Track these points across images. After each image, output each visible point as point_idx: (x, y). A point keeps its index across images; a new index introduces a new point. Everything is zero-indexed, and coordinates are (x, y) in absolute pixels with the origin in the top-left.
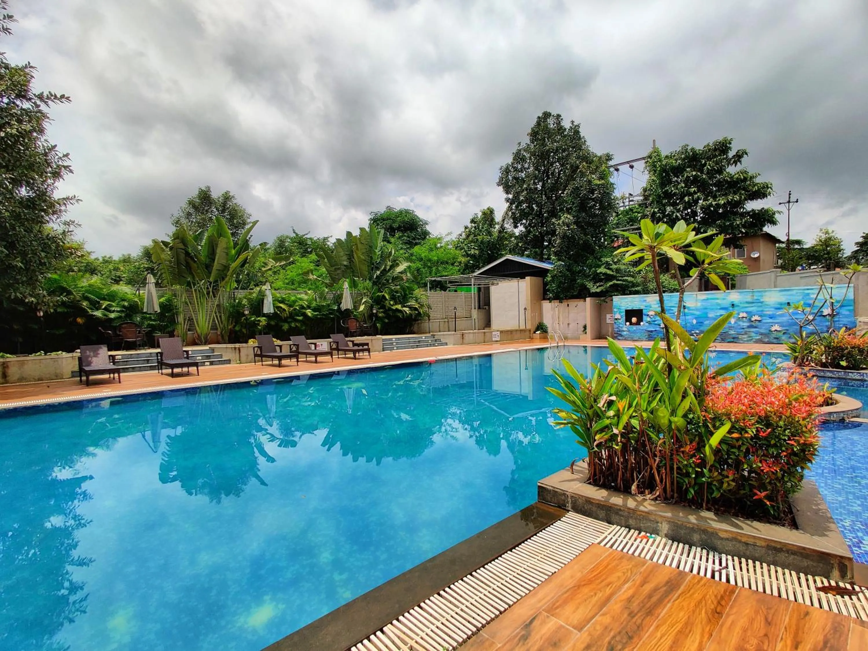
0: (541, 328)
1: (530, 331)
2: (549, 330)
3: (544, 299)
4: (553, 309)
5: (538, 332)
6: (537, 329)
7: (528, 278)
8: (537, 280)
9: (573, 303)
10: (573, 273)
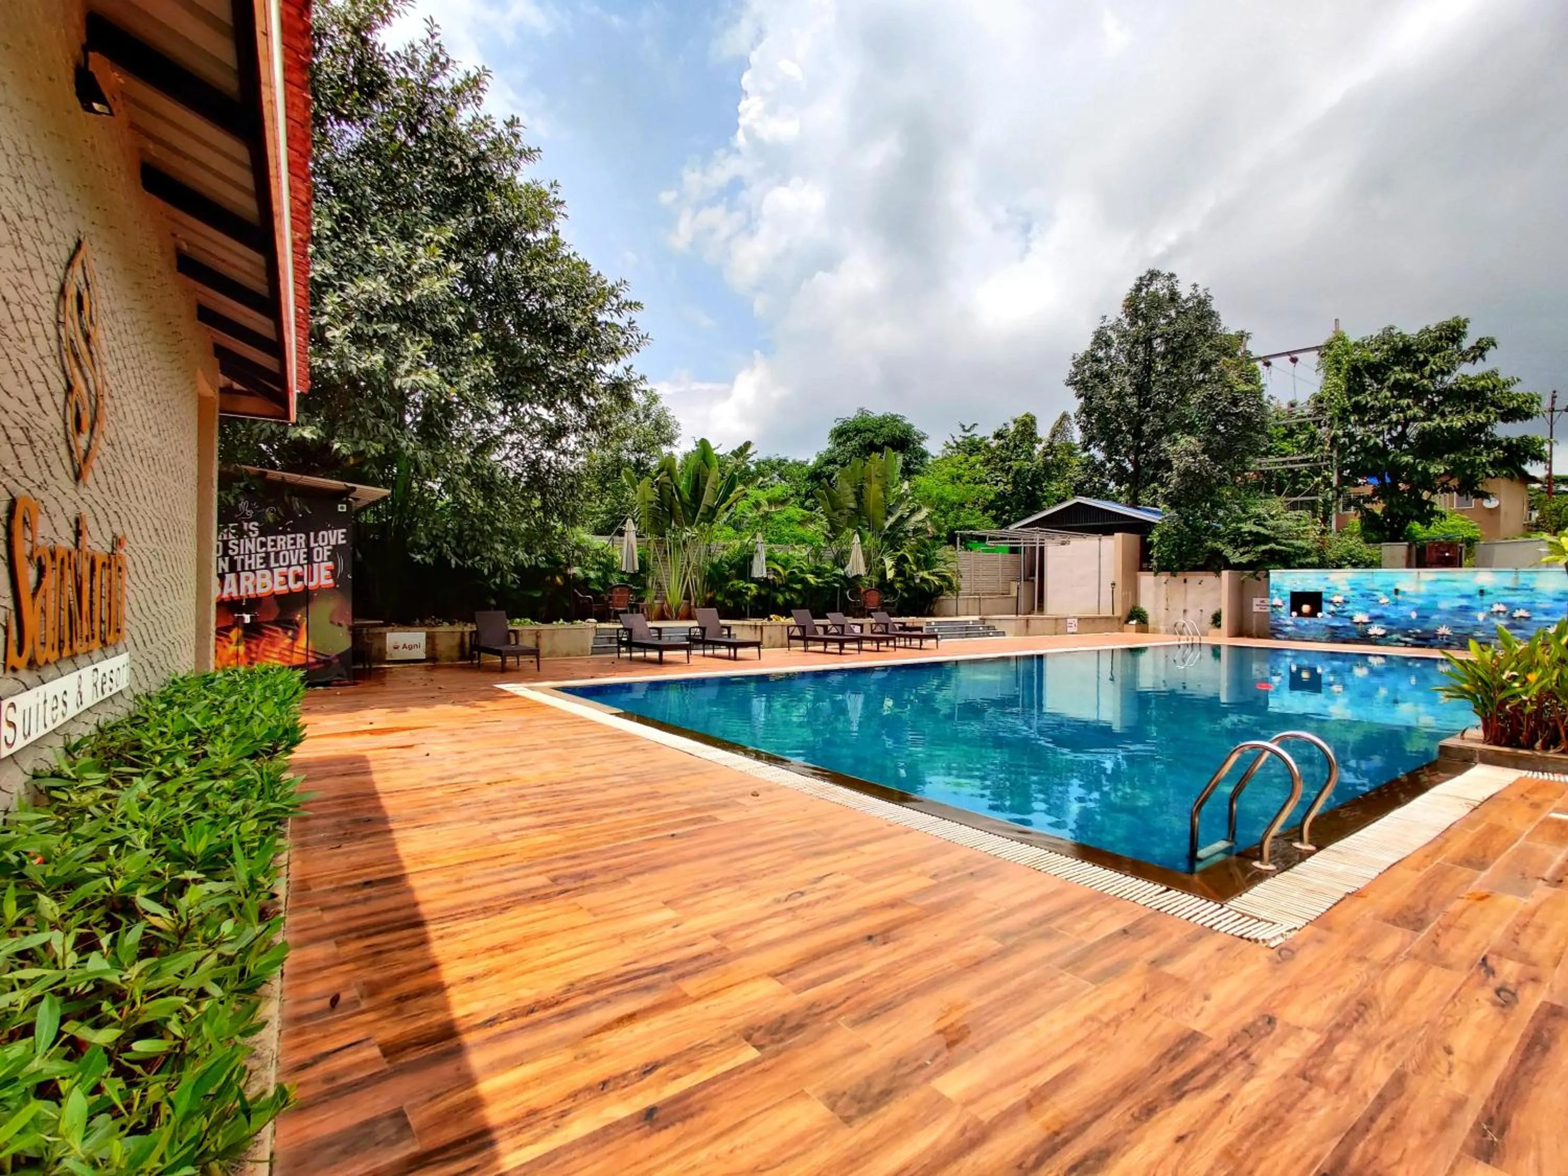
0: (1137, 616)
1: (1119, 619)
2: (1150, 620)
3: (1141, 570)
4: (1157, 585)
5: (1134, 622)
6: (1131, 618)
7: (1118, 536)
8: (1134, 538)
9: (1194, 578)
10: (1195, 529)
